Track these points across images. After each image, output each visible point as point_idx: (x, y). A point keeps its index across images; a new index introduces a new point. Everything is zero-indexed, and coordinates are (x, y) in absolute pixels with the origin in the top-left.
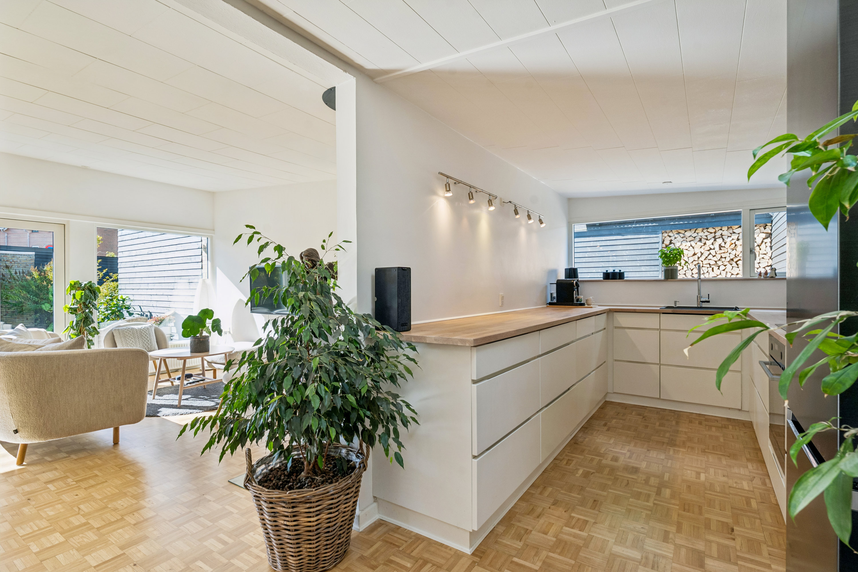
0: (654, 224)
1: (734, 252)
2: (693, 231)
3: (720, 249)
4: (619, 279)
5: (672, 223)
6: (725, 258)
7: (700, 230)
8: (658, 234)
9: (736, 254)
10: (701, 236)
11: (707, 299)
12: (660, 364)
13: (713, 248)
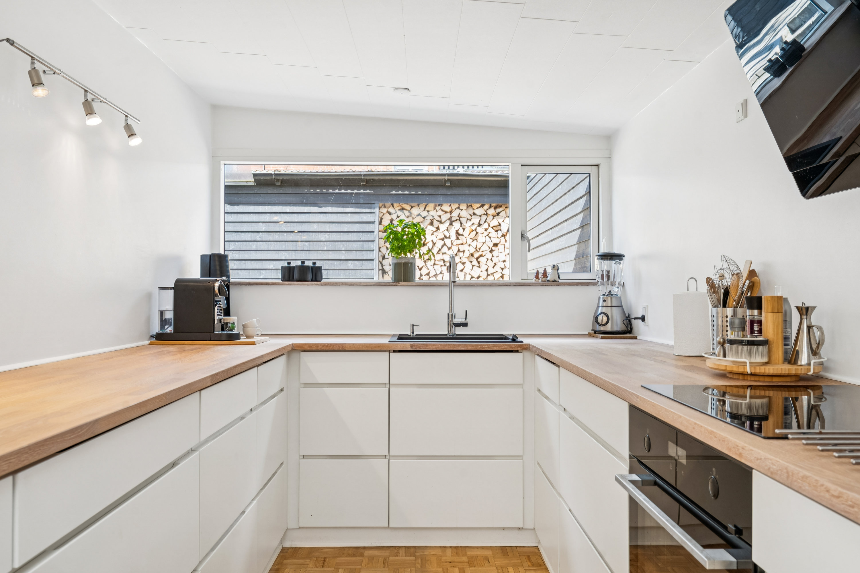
0: (368, 191)
1: (474, 244)
2: (422, 207)
3: (458, 238)
4: (313, 280)
5: (394, 192)
6: (464, 252)
7: (431, 206)
8: (374, 209)
9: (476, 247)
10: (433, 216)
11: (463, 321)
12: (389, 457)
13: (448, 236)
